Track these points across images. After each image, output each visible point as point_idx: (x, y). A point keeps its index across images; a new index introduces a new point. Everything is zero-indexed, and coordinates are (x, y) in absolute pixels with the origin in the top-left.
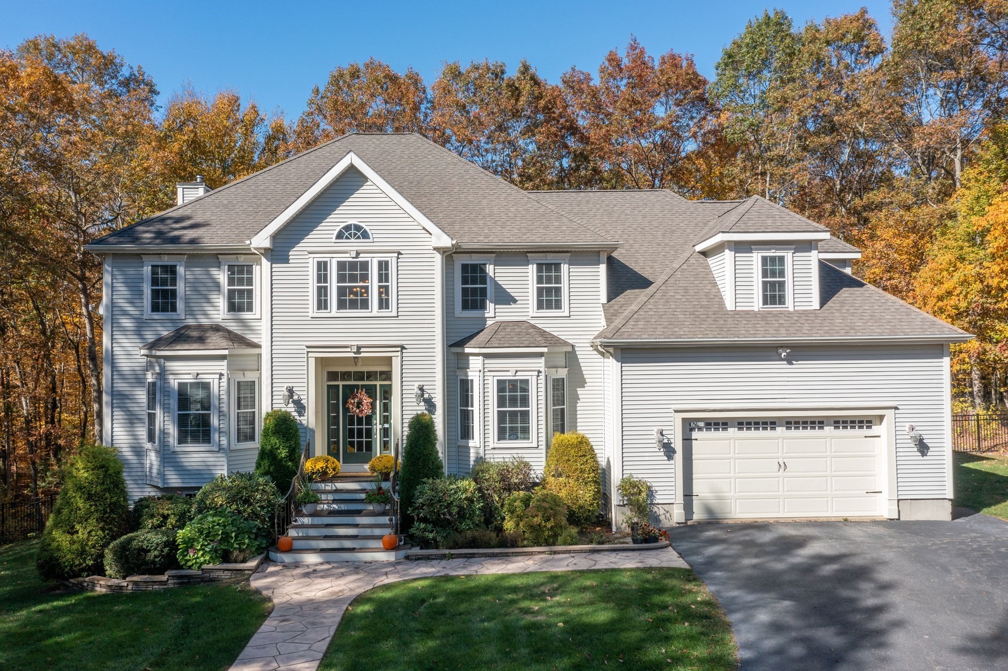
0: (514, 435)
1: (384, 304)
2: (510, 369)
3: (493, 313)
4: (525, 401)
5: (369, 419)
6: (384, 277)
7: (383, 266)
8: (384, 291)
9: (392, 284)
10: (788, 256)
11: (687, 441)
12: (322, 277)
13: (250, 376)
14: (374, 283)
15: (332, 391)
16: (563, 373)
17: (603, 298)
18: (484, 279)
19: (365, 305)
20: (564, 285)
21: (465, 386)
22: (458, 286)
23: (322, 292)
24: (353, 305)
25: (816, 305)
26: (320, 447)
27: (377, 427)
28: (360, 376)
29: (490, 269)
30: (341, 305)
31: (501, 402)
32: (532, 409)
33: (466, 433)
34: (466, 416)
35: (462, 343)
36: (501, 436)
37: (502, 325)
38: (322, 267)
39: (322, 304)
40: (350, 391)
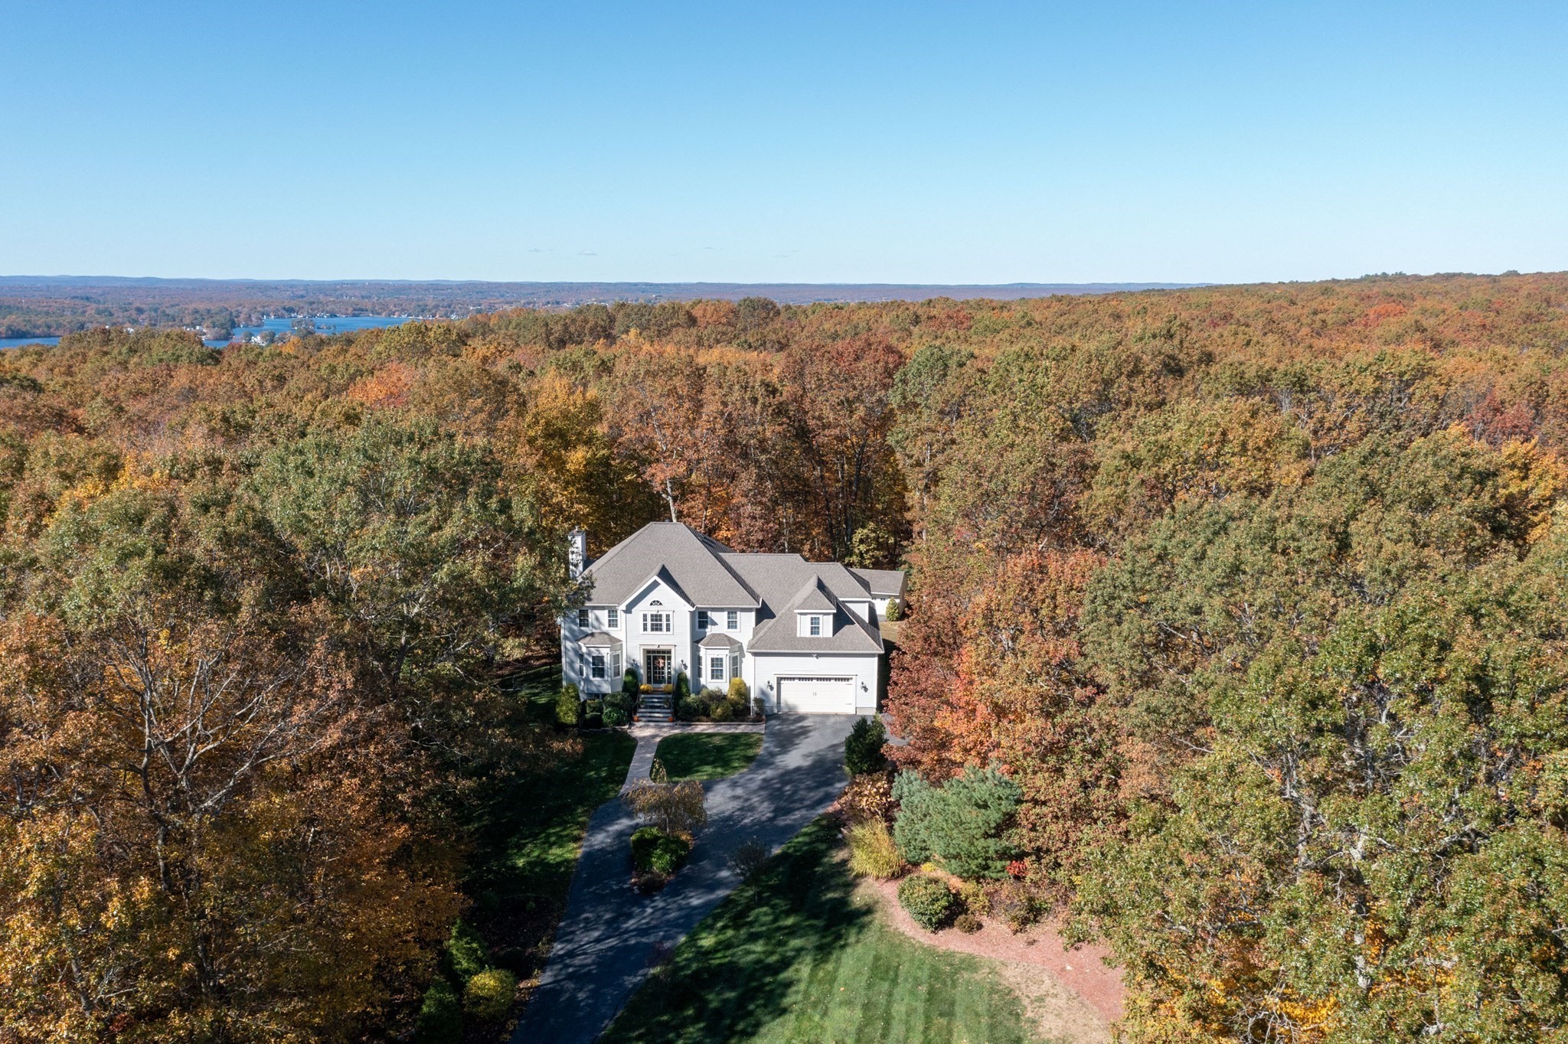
0: (717, 678)
1: (668, 629)
2: (716, 654)
3: (710, 630)
4: (722, 665)
5: (663, 668)
6: (668, 620)
7: (668, 616)
8: (668, 626)
9: (671, 622)
10: (821, 616)
11: (779, 684)
12: (645, 619)
13: (619, 652)
14: (664, 623)
15: (649, 658)
16: (737, 654)
17: (754, 625)
18: (707, 617)
19: (661, 630)
20: (738, 620)
21: (699, 658)
22: (697, 620)
23: (645, 625)
24: (657, 630)
25: (830, 634)
26: (645, 679)
27: (666, 671)
28: (659, 652)
29: (709, 613)
30: (652, 630)
31: (713, 666)
32: (724, 668)
33: (700, 675)
34: (699, 670)
35: (698, 642)
36: (713, 678)
37: (714, 635)
38: (645, 616)
39: (645, 629)
40: (655, 658)
